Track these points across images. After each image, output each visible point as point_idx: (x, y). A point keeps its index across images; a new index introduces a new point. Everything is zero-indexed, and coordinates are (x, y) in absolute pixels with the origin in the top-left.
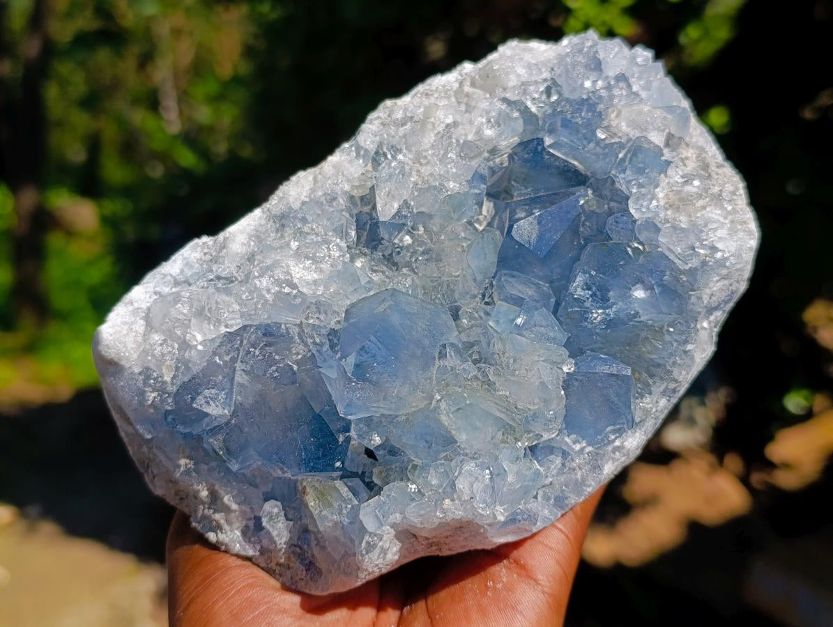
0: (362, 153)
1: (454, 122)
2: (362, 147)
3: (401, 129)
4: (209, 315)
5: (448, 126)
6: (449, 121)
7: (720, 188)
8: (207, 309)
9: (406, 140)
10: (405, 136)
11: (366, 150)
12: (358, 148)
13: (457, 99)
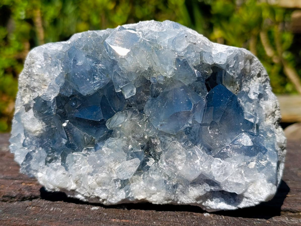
0: (127, 191)
1: (89, 175)
2: (125, 193)
3: (108, 188)
4: (224, 170)
5: (92, 175)
6: (90, 176)
7: (27, 79)
8: (223, 173)
9: (109, 182)
10: (109, 185)
11: (125, 191)
12: (128, 194)
13: (81, 184)
